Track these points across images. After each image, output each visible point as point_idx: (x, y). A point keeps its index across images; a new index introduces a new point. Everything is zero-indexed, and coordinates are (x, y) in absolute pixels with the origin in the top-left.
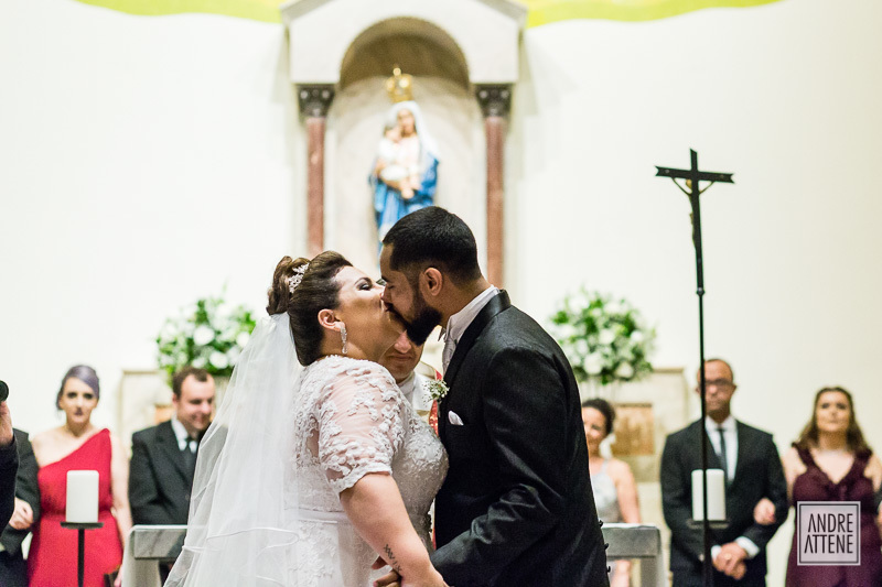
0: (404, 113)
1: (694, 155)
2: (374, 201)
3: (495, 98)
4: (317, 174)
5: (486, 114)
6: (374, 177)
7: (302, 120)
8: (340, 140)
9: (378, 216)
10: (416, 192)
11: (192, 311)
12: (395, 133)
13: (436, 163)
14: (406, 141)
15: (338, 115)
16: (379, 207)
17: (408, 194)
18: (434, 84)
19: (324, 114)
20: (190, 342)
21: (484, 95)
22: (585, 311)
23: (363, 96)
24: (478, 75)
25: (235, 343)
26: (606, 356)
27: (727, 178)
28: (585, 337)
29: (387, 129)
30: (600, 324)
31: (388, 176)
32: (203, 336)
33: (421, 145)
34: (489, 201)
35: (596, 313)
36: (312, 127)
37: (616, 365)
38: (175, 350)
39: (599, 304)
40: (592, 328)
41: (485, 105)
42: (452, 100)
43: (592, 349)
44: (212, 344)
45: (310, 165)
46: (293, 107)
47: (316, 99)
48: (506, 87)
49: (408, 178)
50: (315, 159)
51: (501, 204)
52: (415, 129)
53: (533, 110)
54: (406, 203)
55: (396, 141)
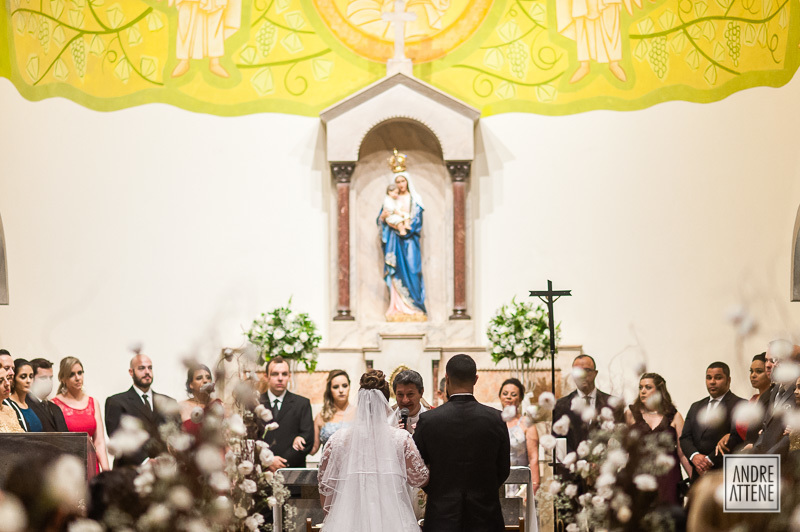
0: (400, 179)
1: (550, 283)
2: (381, 235)
3: (460, 170)
4: (344, 221)
5: (454, 180)
6: (381, 219)
7: (334, 185)
8: (358, 193)
9: (384, 246)
10: (408, 231)
11: (270, 318)
12: (394, 193)
13: (422, 210)
14: (401, 197)
15: (356, 180)
16: (385, 241)
17: (403, 233)
18: (420, 155)
19: (348, 181)
20: (271, 337)
21: (452, 168)
22: (514, 317)
23: (373, 164)
24: (449, 155)
25: (298, 338)
26: (527, 346)
27: (567, 293)
28: (514, 334)
29: (389, 191)
30: (523, 326)
31: (391, 220)
32: (279, 334)
33: (411, 199)
34: (455, 237)
35: (521, 318)
36: (342, 190)
37: (534, 351)
38: (262, 343)
39: (523, 312)
40: (518, 328)
41: (453, 173)
42: (431, 165)
43: (518, 341)
44: (282, 339)
45: (340, 214)
46: (328, 172)
47: (342, 172)
48: (467, 163)
49: (403, 222)
50: (343, 211)
51: (464, 239)
52: (407, 188)
53: (486, 173)
54: (402, 239)
55: (395, 198)
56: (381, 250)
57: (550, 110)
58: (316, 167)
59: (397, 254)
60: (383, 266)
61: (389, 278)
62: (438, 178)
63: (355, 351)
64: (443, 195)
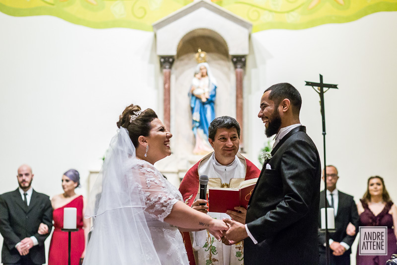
0: (202, 67)
1: (321, 77)
2: (191, 103)
3: (239, 61)
4: (167, 92)
5: (236, 68)
6: (191, 93)
7: (161, 71)
8: (177, 79)
9: (192, 109)
10: (207, 99)
12: (199, 76)
13: (216, 88)
14: (203, 79)
15: (176, 69)
16: (193, 106)
17: (204, 100)
18: (215, 56)
19: (170, 68)
21: (235, 60)
23: (186, 61)
24: (232, 52)
27: (335, 87)
29: (196, 74)
31: (196, 92)
33: (209, 80)
34: (237, 103)
36: (166, 73)
41: (235, 63)
42: (222, 62)
45: (165, 88)
46: (158, 65)
47: (167, 62)
48: (244, 56)
49: (204, 94)
50: (167, 86)
51: (242, 104)
52: (207, 74)
53: (255, 66)
54: (203, 104)
55: (199, 79)
56: (191, 112)
57: (295, 27)
58: (151, 62)
59: (200, 114)
60: (191, 122)
61: (195, 129)
62: (226, 69)
63: (173, 173)
64: (229, 79)
